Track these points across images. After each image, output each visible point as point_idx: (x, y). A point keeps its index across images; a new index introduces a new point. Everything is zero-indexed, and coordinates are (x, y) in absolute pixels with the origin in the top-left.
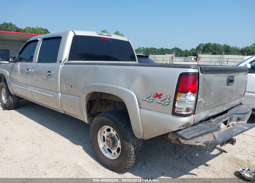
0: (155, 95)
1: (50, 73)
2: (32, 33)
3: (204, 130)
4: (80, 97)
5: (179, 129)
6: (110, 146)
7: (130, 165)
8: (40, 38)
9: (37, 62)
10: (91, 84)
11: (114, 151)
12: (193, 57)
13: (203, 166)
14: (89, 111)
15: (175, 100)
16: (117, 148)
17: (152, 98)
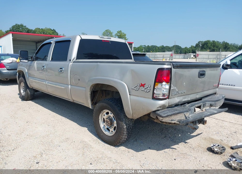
0: (140, 85)
1: (61, 70)
2: (41, 33)
3: (177, 111)
4: (85, 88)
5: (157, 109)
6: (108, 126)
7: (123, 139)
8: (53, 41)
9: (50, 61)
10: (95, 78)
11: (112, 129)
12: (193, 54)
13: (183, 143)
14: (92, 100)
15: (154, 88)
16: (114, 127)
17: (138, 87)
